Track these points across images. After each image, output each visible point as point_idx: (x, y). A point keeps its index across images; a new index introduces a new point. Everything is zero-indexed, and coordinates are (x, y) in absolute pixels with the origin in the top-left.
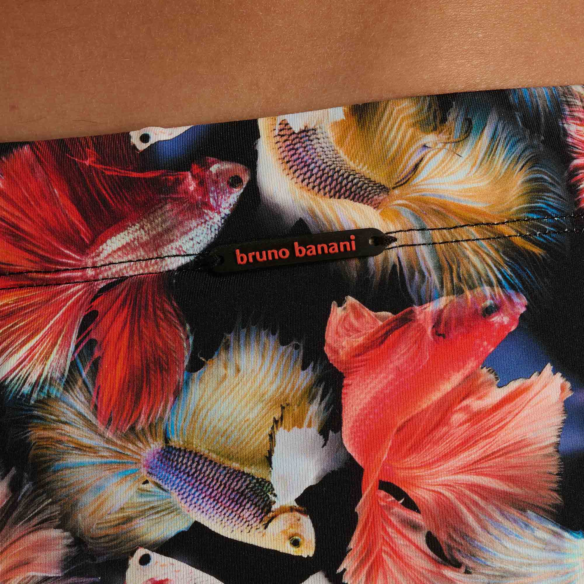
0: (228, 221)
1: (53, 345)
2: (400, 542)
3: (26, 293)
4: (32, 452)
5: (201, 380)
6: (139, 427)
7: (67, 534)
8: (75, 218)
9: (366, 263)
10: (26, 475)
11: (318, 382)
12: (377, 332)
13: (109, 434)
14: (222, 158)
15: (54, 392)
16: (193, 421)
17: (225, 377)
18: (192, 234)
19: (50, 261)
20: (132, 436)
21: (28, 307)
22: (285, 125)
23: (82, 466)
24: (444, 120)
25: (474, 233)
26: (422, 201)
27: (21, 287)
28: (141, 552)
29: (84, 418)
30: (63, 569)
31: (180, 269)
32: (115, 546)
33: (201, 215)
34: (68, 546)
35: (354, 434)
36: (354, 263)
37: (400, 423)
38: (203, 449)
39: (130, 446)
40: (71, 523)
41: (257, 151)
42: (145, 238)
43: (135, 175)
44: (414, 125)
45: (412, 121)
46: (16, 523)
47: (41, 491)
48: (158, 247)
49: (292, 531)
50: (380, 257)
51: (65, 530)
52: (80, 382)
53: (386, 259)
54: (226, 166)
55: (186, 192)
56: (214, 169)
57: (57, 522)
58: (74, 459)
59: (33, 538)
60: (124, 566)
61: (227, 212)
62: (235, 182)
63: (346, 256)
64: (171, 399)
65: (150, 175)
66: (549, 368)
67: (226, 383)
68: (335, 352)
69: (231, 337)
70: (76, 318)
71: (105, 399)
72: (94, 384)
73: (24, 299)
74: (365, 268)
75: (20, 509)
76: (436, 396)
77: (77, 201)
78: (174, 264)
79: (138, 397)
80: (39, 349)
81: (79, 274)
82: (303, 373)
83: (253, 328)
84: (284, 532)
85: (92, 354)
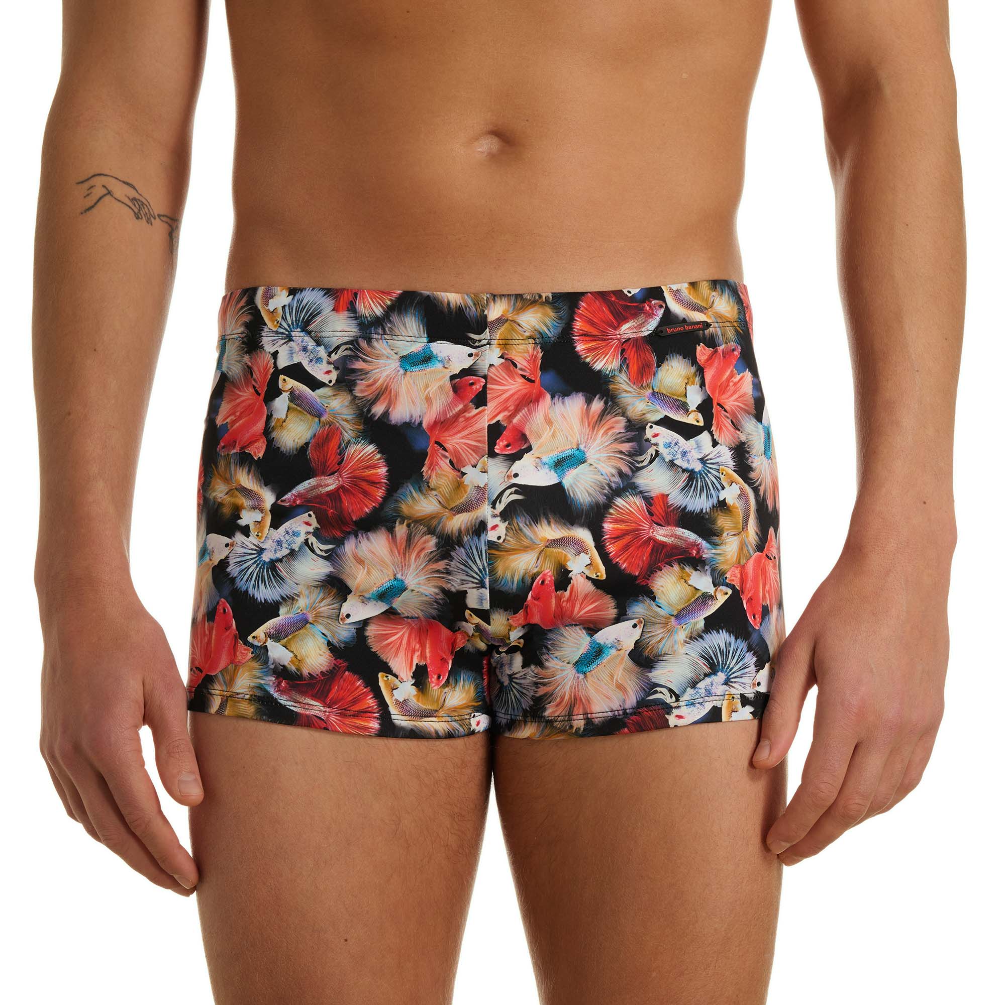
0: (662, 319)
1: (613, 359)
2: (725, 422)
3: (598, 342)
4: (611, 392)
5: (661, 370)
6: (644, 385)
7: (625, 418)
8: (611, 318)
9: (704, 332)
10: (609, 399)
11: (697, 371)
12: (710, 355)
13: (634, 387)
14: (655, 299)
15: (616, 373)
16: (661, 383)
17: (668, 369)
18: (650, 324)
19: (604, 332)
20: (642, 388)
21: (601, 346)
22: (671, 289)
23: (627, 397)
24: (716, 288)
25: (728, 324)
26: (716, 313)
27: (596, 340)
28: (649, 424)
29: (626, 382)
30: (625, 429)
31: (649, 335)
32: (641, 423)
33: (652, 317)
34: (626, 422)
35: (709, 387)
36: (701, 332)
37: (719, 384)
38: (665, 392)
39: (642, 391)
40: (626, 415)
41: (664, 297)
42: (636, 325)
43: (629, 304)
44: (709, 289)
45: (708, 288)
46: (608, 414)
47: (615, 404)
48: (640, 328)
49: (696, 418)
50: (708, 330)
51: (624, 417)
52: (624, 371)
53: (709, 331)
54: (657, 301)
55: (646, 310)
56: (653, 302)
57: (621, 415)
58: (624, 395)
59: (614, 419)
60: (645, 429)
61: (661, 316)
62: (661, 307)
63: (699, 330)
64: (653, 376)
65: (635, 304)
66: (747, 370)
67: (669, 371)
68: (700, 361)
69: (668, 356)
70: (618, 351)
71: (632, 376)
72: (628, 371)
73: (598, 344)
74: (704, 334)
75: (608, 410)
76: (725, 377)
77: (612, 312)
78: (646, 333)
79: (642, 377)
80: (609, 360)
81: (615, 337)
82: (692, 368)
83: (674, 354)
84: (694, 418)
85: (626, 362)
